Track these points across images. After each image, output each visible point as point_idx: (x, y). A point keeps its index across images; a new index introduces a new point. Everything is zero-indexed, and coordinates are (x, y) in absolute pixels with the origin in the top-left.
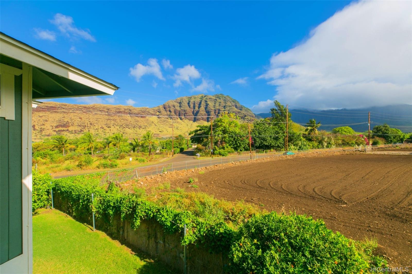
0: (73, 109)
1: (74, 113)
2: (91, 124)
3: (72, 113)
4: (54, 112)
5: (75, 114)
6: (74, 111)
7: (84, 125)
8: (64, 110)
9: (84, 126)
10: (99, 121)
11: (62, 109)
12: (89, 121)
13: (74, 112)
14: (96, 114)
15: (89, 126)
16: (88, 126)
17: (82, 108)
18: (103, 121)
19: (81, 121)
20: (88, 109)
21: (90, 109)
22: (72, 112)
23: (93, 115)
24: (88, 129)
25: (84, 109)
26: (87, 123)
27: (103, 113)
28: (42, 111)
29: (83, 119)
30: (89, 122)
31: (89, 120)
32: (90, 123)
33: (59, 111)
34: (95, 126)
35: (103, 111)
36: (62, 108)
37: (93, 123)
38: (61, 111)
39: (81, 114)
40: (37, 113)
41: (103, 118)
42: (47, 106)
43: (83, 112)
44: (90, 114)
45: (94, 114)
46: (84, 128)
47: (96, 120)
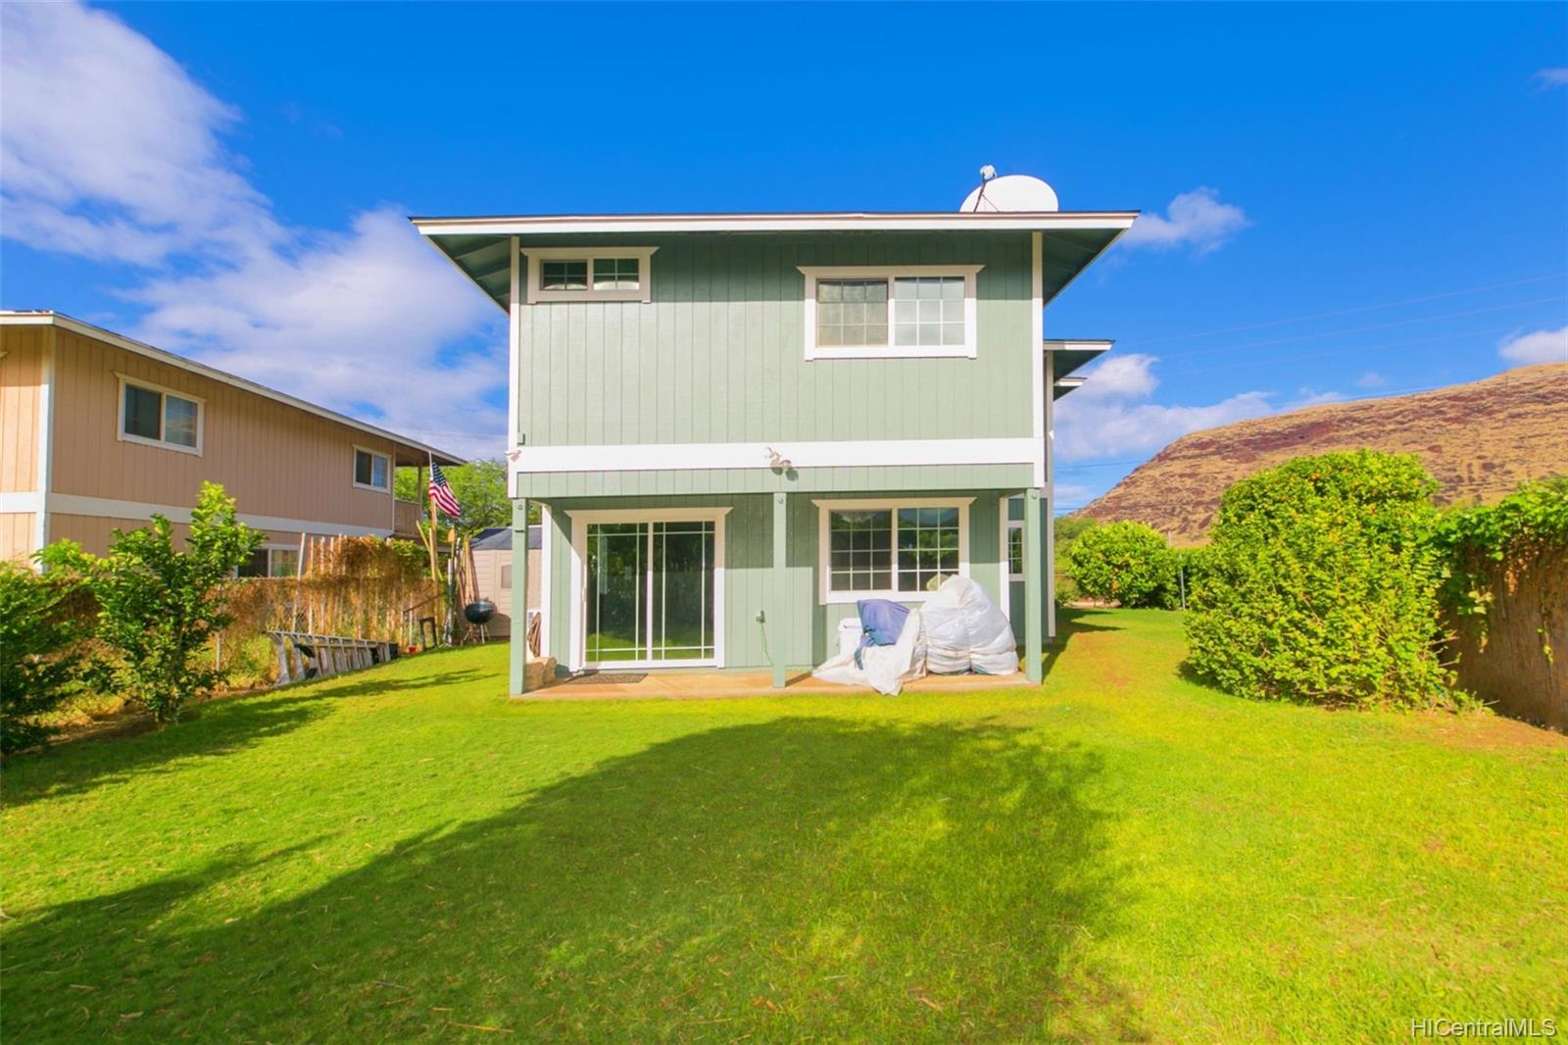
0: (1399, 418)
1: (1405, 430)
2: (1488, 467)
3: (1398, 434)
4: (1324, 442)
5: (1406, 434)
6: (1402, 423)
7: (1453, 474)
8: (1364, 428)
9: (1451, 481)
10: (1533, 448)
11: (1356, 424)
12: (1479, 453)
13: (1406, 426)
14: (1513, 416)
15: (1475, 476)
16: (1471, 480)
17: (1442, 406)
18: (1555, 445)
19: (1440, 461)
20: (1474, 400)
21: (1482, 398)
22: (1394, 431)
23: (1500, 424)
24: (1475, 490)
25: (1453, 406)
26: (1469, 465)
27: (1555, 407)
28: (1284, 445)
29: (1444, 450)
30: (1479, 457)
31: (1480, 447)
32: (1482, 461)
33: (1344, 433)
34: (1510, 472)
35: (1560, 395)
36: (1355, 420)
37: (1496, 462)
38: (1351, 433)
39: (1437, 430)
40: (1267, 456)
41: (1556, 431)
42: (1298, 426)
43: (1446, 420)
44: (1480, 423)
45: (1504, 421)
46: (1453, 488)
47: (1514, 444)
